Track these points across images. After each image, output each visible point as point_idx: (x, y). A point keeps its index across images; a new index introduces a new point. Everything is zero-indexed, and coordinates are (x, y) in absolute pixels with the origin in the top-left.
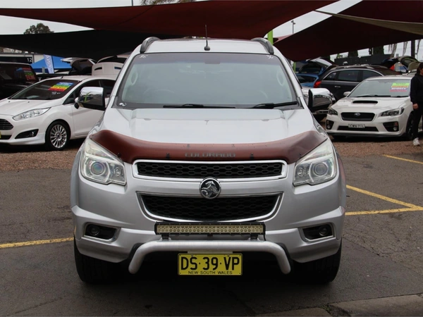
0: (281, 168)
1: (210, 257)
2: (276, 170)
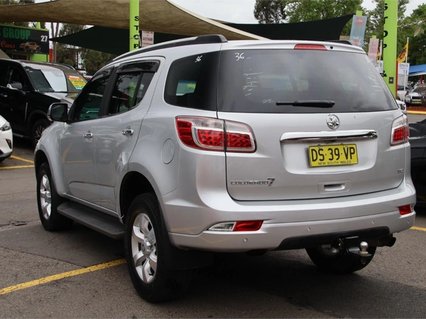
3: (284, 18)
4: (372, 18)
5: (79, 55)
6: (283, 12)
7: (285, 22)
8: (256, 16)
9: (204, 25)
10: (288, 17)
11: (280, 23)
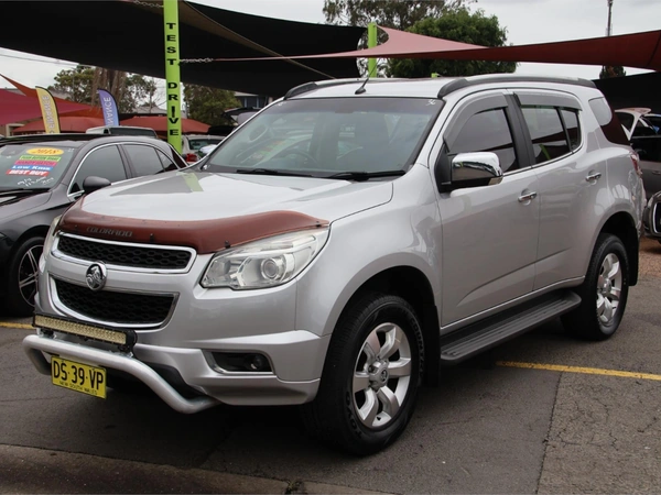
0: (188, 259)
1: (78, 367)
2: (180, 261)
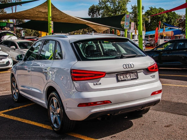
3: (99, 15)
4: (131, 15)
5: (22, 31)
6: (99, 13)
7: (100, 17)
8: (89, 15)
9: (73, 19)
10: (100, 15)
11: (98, 17)
